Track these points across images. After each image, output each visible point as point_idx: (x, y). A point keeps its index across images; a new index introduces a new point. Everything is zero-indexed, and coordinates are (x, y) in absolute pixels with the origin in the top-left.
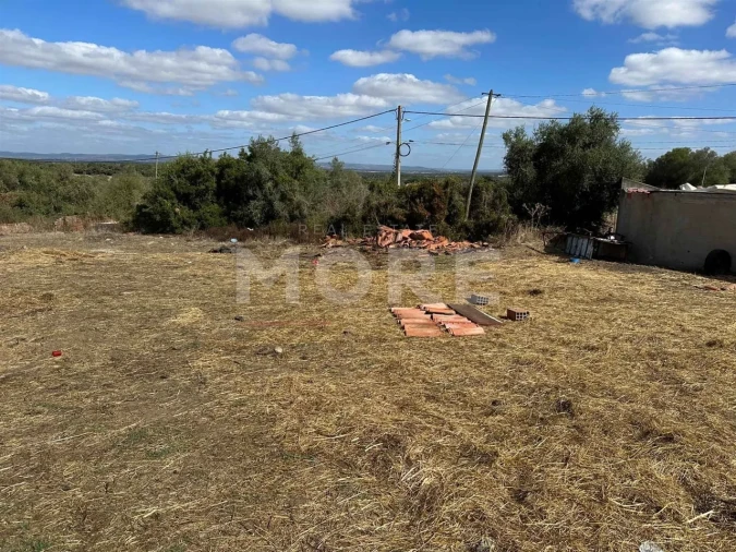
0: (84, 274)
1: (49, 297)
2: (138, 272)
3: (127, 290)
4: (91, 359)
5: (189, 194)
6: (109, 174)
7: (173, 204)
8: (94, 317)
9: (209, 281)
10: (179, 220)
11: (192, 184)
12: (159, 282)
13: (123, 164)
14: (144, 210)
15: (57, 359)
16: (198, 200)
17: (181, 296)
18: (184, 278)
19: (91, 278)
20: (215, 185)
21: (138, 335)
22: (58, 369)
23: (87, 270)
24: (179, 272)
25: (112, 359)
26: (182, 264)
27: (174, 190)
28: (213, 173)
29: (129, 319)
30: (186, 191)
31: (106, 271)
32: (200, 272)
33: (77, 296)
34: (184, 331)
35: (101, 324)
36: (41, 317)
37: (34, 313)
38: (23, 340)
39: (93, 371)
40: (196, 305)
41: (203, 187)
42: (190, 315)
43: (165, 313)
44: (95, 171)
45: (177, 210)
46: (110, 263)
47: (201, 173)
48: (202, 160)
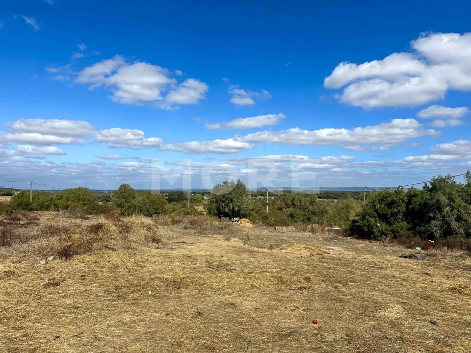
0: (325, 265)
1: (308, 279)
2: (356, 269)
3: (351, 281)
4: (334, 331)
5: (386, 215)
6: (335, 199)
7: (376, 221)
8: (334, 300)
9: (405, 283)
10: (379, 231)
11: (389, 208)
12: (369, 278)
13: (343, 193)
14: (356, 224)
15: (315, 326)
16: (392, 219)
17: (386, 292)
18: (387, 277)
19: (329, 269)
20: (404, 209)
21: (360, 320)
22: (316, 334)
23: (326, 262)
24: (383, 272)
25: (347, 335)
26: (383, 266)
27: (376, 211)
28: (403, 201)
29: (355, 305)
30: (384, 212)
31: (337, 265)
32: (397, 274)
33: (322, 281)
34: (393, 324)
35: (338, 306)
36: (305, 292)
37: (301, 288)
38: (297, 308)
39: (336, 341)
40: (398, 302)
41: (396, 210)
42: (394, 312)
43: (378, 306)
44: (328, 197)
45: (378, 224)
46: (339, 259)
47: (395, 201)
48: (396, 192)
